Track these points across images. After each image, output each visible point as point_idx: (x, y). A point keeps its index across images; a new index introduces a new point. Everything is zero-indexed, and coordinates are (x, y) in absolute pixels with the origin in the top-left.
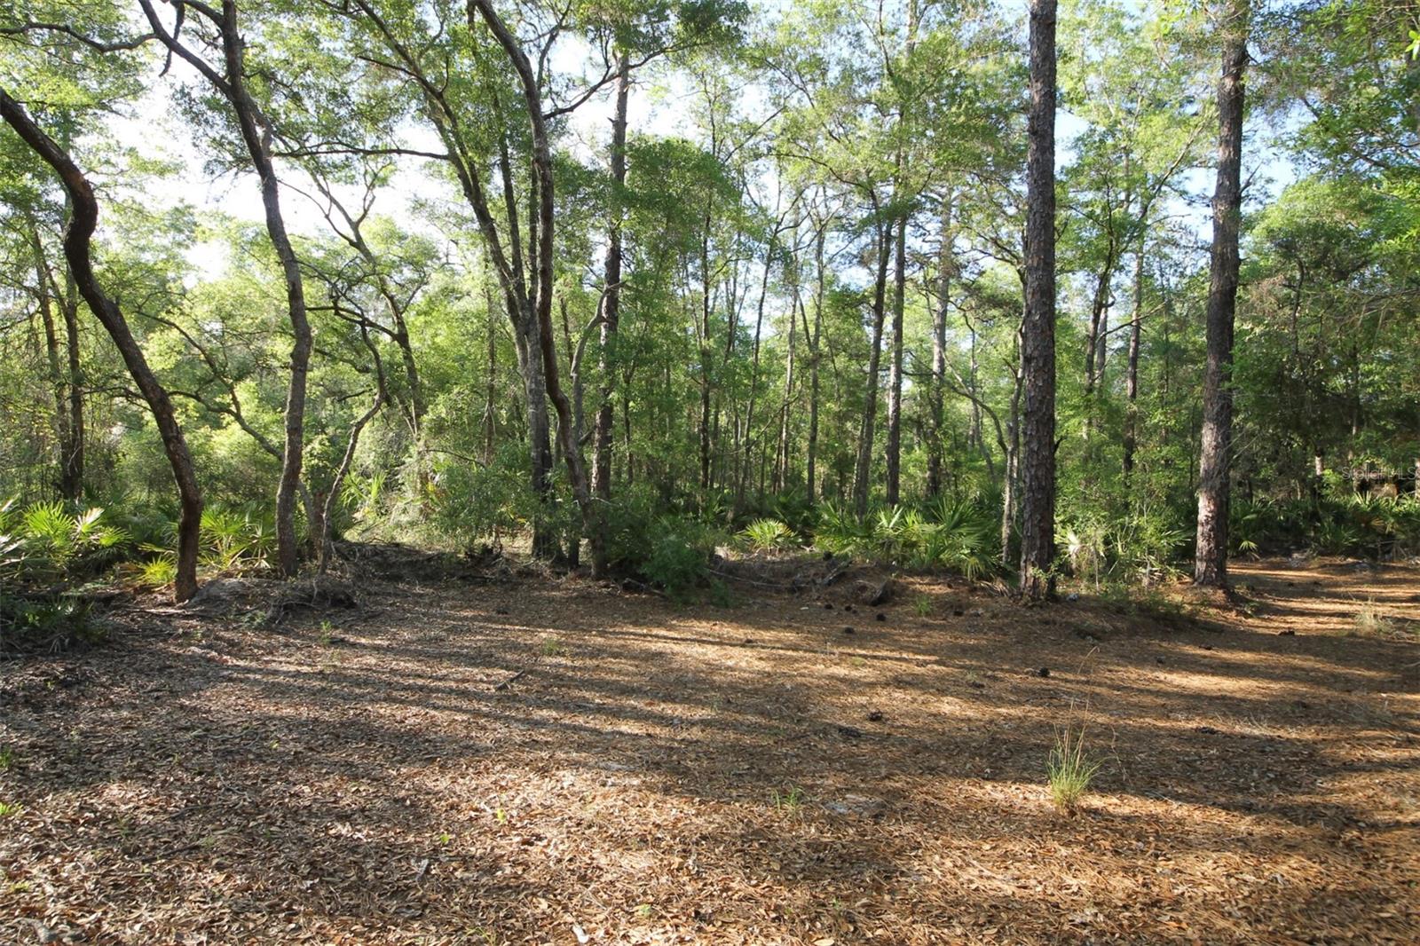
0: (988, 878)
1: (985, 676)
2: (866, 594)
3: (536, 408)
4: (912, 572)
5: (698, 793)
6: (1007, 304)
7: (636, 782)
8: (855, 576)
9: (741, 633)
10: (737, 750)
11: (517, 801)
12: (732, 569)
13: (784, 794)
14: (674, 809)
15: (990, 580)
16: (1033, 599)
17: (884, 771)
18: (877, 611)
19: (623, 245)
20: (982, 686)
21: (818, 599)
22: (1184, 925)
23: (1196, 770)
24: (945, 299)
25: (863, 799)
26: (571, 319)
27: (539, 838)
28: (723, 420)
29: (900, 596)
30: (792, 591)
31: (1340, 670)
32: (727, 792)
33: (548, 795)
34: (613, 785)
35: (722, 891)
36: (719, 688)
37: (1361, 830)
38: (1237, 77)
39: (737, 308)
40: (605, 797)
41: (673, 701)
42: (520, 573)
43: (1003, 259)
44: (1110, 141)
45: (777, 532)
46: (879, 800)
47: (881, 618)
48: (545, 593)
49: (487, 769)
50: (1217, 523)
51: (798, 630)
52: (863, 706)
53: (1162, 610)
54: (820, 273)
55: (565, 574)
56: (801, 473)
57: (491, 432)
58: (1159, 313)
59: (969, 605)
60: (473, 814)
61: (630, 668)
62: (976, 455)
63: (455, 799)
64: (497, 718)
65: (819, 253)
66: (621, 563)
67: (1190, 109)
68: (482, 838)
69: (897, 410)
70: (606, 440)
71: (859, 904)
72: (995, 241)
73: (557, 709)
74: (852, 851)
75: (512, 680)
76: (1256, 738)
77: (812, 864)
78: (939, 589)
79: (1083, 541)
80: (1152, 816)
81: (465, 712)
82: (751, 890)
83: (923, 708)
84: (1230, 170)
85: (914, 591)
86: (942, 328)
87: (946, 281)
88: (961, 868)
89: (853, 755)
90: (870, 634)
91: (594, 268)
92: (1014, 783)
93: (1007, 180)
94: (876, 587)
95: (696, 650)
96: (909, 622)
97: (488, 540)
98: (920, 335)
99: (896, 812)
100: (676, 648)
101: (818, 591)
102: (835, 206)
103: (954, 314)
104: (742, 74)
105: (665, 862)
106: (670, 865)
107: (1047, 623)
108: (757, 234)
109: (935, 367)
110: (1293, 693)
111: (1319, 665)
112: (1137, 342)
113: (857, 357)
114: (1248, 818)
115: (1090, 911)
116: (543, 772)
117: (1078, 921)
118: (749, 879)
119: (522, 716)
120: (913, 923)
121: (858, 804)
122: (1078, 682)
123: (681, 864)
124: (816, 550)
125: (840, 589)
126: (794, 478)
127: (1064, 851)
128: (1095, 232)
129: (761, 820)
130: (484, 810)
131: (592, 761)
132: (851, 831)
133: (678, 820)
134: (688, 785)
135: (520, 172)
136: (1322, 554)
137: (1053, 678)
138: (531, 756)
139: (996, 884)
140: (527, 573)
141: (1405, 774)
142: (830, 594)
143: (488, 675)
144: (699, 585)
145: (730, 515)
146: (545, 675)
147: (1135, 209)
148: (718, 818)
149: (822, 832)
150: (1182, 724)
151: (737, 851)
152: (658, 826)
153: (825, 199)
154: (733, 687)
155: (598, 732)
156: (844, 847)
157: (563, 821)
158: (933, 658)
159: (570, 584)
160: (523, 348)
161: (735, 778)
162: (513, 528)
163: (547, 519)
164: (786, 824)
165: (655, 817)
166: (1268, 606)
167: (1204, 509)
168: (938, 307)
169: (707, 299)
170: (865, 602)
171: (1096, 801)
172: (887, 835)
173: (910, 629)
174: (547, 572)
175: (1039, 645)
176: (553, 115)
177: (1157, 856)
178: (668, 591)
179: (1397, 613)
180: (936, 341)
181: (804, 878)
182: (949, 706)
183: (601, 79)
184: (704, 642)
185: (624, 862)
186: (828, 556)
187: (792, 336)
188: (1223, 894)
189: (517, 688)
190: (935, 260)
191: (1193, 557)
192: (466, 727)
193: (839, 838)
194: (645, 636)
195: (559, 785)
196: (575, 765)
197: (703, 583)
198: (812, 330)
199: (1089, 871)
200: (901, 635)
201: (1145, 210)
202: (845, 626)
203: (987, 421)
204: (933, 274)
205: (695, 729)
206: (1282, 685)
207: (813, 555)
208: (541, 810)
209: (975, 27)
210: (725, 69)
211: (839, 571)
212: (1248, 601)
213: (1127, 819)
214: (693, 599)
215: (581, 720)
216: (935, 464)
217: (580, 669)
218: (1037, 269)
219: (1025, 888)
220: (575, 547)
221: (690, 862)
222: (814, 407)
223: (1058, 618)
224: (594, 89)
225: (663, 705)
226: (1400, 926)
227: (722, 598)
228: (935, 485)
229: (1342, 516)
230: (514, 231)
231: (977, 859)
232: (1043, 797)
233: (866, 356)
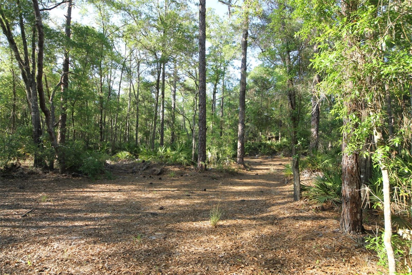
0: (197, 250)
1: (190, 193)
2: (155, 172)
3: (35, 113)
4: (168, 165)
5: (106, 242)
6: (192, 90)
7: (83, 242)
8: (152, 167)
9: (117, 187)
10: (119, 225)
11: (35, 257)
12: (112, 167)
13: (136, 237)
14: (98, 248)
15: (190, 166)
16: (201, 170)
17: (165, 224)
18: (159, 177)
19: (70, 59)
20: (190, 195)
21: (141, 175)
22: (245, 252)
23: (242, 211)
24: (175, 87)
25: (160, 234)
26: (49, 83)
27: (46, 268)
28: (107, 120)
29: (165, 172)
30: (132, 173)
31: (268, 182)
32: (117, 239)
33: (48, 252)
34: (74, 244)
35: (118, 272)
36: (111, 206)
37: (277, 220)
38: (246, 38)
39: (111, 84)
40: (71, 249)
41: (94, 212)
42: (29, 173)
43: (191, 77)
44: (217, 50)
45: (127, 155)
46: (165, 233)
47: (160, 179)
48: (40, 180)
49: (21, 247)
50: (242, 148)
51: (135, 185)
52: (157, 206)
53: (231, 170)
54: (139, 76)
55: (48, 172)
56: (133, 136)
57: (14, 122)
58: (227, 96)
59: (185, 173)
60: (16, 264)
61: (77, 203)
62: (183, 131)
63: (8, 260)
64: (23, 228)
65: (138, 70)
66: (71, 168)
67: (234, 45)
68: (22, 272)
69: (163, 118)
70: (63, 125)
71: (162, 266)
72: (189, 72)
73: (49, 221)
74: (158, 250)
75: (29, 213)
76: (253, 201)
77: (146, 257)
78: (177, 169)
79: (212, 154)
80: (234, 224)
81: (9, 227)
82: (128, 269)
83: (175, 204)
84: (244, 61)
85: (169, 170)
86: (174, 96)
87: (175, 82)
88: (190, 248)
89: (156, 221)
90: (157, 184)
91: (57, 66)
92: (201, 221)
93: (192, 56)
94: (159, 170)
95: (101, 195)
96: (168, 179)
97: (13, 162)
98: (168, 97)
99: (170, 236)
100: (94, 195)
101: (141, 172)
102: (143, 56)
103: (177, 91)
104: (113, 10)
105: (97, 267)
106: (98, 267)
107: (205, 176)
108: (118, 62)
109: (173, 106)
110: (260, 189)
111: (264, 182)
112: (223, 103)
113: (151, 102)
114: (255, 221)
115: (223, 253)
116: (45, 244)
117: (221, 256)
118: (127, 266)
119: (34, 225)
120: (179, 267)
121: (159, 235)
122: (213, 191)
123: (102, 266)
124: (139, 160)
125: (148, 171)
126: (131, 138)
127: (215, 238)
128: (213, 73)
129: (129, 246)
130: (21, 262)
131: (65, 237)
132: (158, 244)
133: (100, 252)
134: (103, 240)
135: (28, 28)
136: (262, 155)
137: (207, 191)
138: (40, 239)
139: (199, 251)
140: (32, 173)
141: (284, 206)
142: (145, 173)
143: (18, 212)
144: (101, 173)
145: (110, 150)
146: (43, 209)
147: (222, 68)
148: (114, 248)
149: (149, 246)
150: (238, 199)
151: (122, 258)
152: (93, 255)
153: (139, 53)
154: (115, 205)
155: (67, 227)
156: (156, 249)
157: (55, 260)
158: (176, 189)
159: (51, 176)
160: (29, 91)
161: (119, 234)
162: (24, 157)
163: (40, 153)
164: (137, 246)
165: (91, 252)
166: (252, 168)
167: (239, 145)
168: (173, 89)
169: (101, 80)
170: (155, 175)
171: (221, 223)
172: (168, 243)
173: (169, 181)
174: (41, 172)
175: (203, 183)
176: (43, 10)
177: (236, 235)
178: (90, 176)
179: (277, 168)
180: (173, 99)
181: (145, 262)
182: (182, 202)
183: (62, 1)
184: (104, 191)
185: (81, 270)
186: (144, 161)
187: (130, 94)
188: (252, 242)
189: (31, 215)
190: (172, 75)
191: (237, 157)
192: (10, 232)
193: (154, 247)
194: (82, 191)
195: (52, 248)
196: (59, 240)
197: (102, 172)
198: (136, 93)
199: (221, 242)
200: (166, 183)
201: (225, 68)
202: (150, 182)
203: (187, 122)
204: (172, 80)
205: (103, 221)
206: (257, 187)
207: (138, 161)
208: (46, 258)
209: (184, 12)
210: (107, 7)
211: (147, 166)
212: (248, 167)
213: (229, 226)
214: (99, 178)
215: (59, 224)
216: (173, 134)
217: (57, 206)
218: (201, 81)
219: (207, 250)
220: (52, 163)
221: (106, 265)
222: (137, 117)
223: (207, 175)
224: (59, 4)
225: (91, 214)
226: (288, 242)
227: (109, 177)
228: (173, 140)
229: (265, 145)
230: (25, 49)
231: (194, 245)
232: (208, 224)
233: (153, 102)
